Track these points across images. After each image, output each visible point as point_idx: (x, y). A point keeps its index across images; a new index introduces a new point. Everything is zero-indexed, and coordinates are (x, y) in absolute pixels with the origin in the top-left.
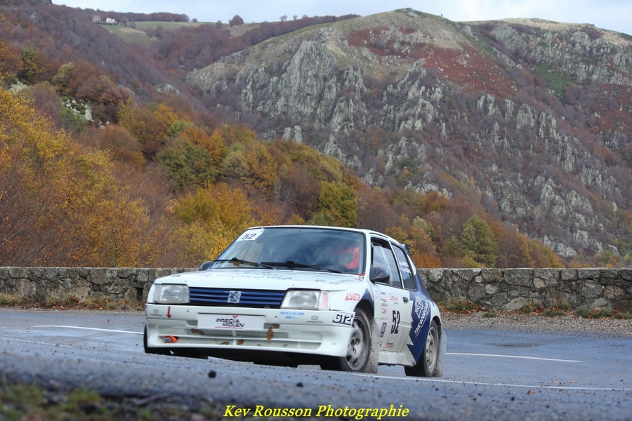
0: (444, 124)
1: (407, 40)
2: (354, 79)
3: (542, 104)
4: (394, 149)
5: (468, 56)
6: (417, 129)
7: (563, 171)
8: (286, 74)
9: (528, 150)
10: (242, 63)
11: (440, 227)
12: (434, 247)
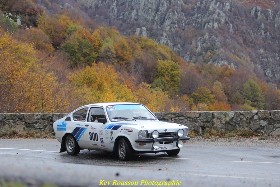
0: (231, 25)
4: (201, 40)
6: (215, 28)
11: (229, 86)
12: (226, 98)
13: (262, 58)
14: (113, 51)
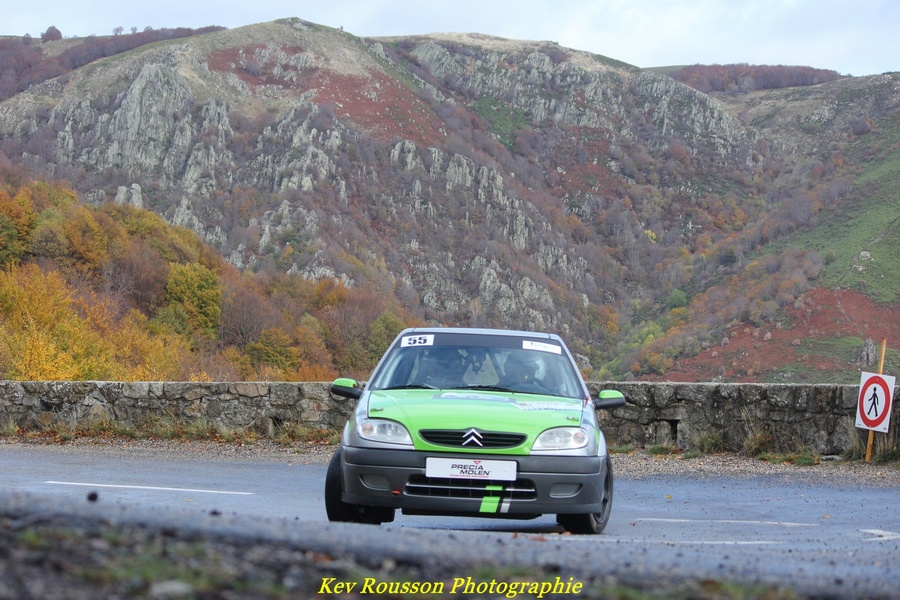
0: (343, 183)
1: (292, 63)
2: (216, 118)
3: (482, 155)
4: (272, 217)
5: (378, 85)
6: (305, 189)
7: (512, 249)
8: (120, 110)
9: (462, 220)
10: (58, 93)
11: (337, 328)
12: (329, 357)
13: (414, 263)
14: (62, 238)
